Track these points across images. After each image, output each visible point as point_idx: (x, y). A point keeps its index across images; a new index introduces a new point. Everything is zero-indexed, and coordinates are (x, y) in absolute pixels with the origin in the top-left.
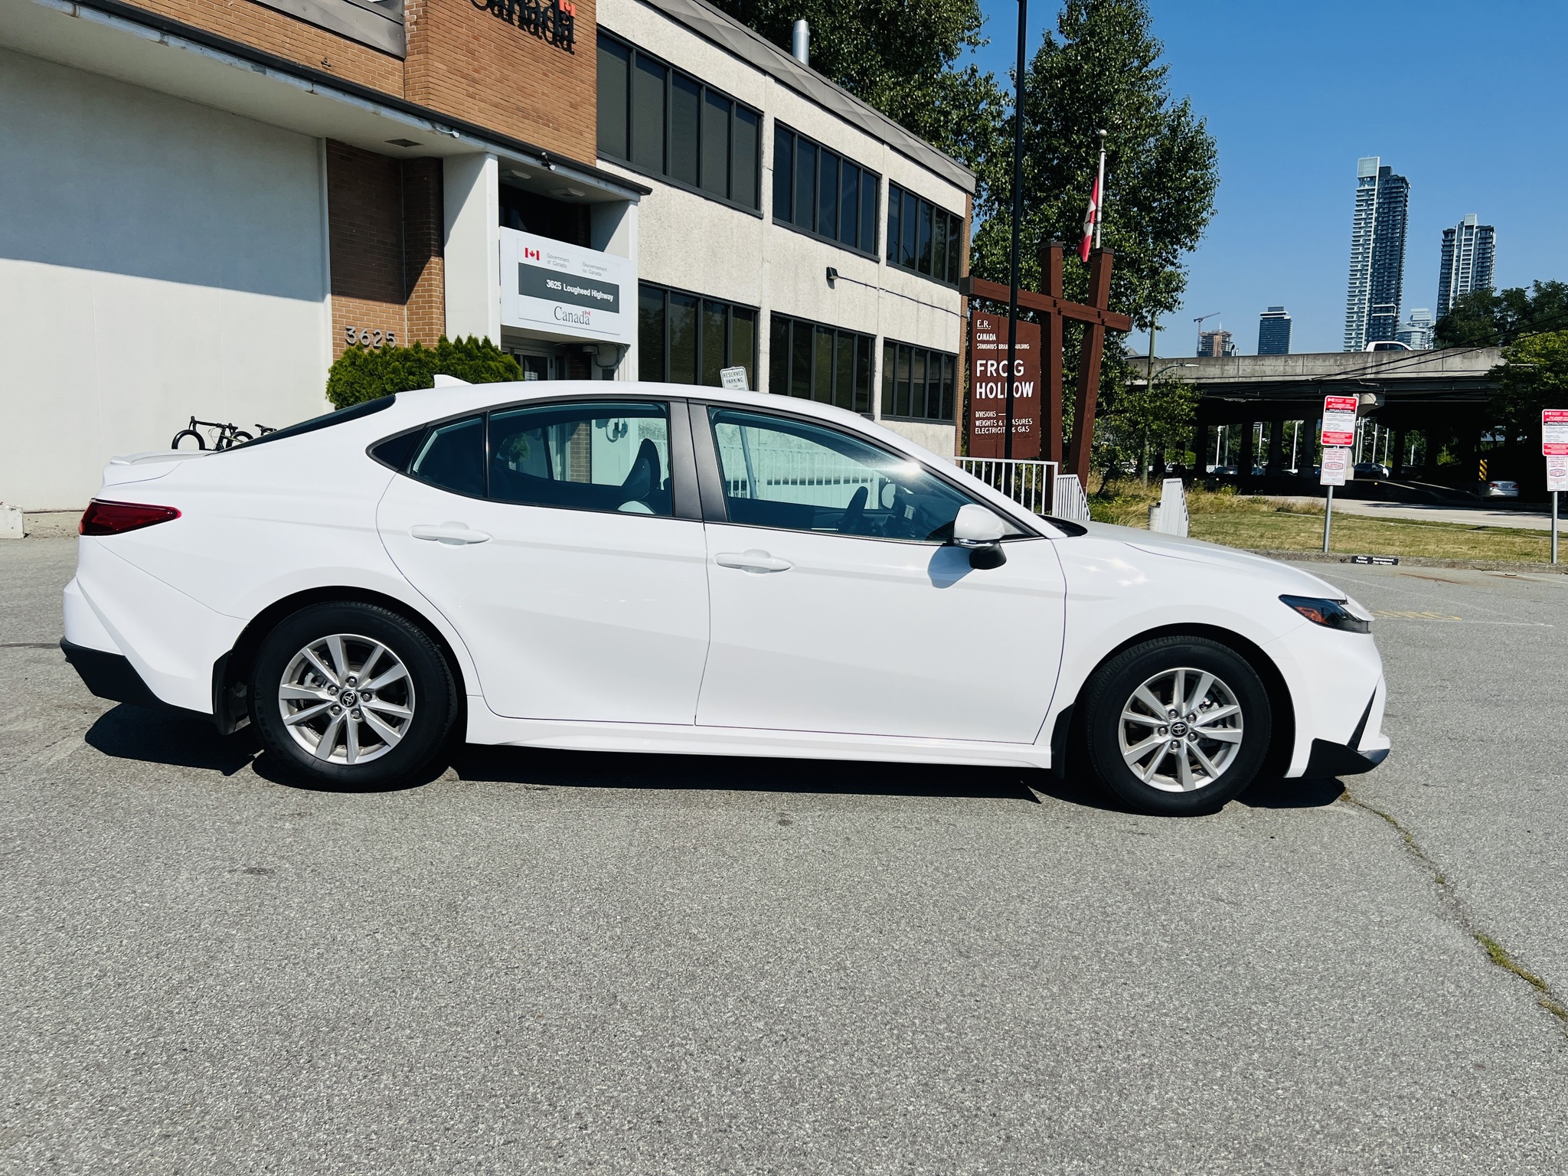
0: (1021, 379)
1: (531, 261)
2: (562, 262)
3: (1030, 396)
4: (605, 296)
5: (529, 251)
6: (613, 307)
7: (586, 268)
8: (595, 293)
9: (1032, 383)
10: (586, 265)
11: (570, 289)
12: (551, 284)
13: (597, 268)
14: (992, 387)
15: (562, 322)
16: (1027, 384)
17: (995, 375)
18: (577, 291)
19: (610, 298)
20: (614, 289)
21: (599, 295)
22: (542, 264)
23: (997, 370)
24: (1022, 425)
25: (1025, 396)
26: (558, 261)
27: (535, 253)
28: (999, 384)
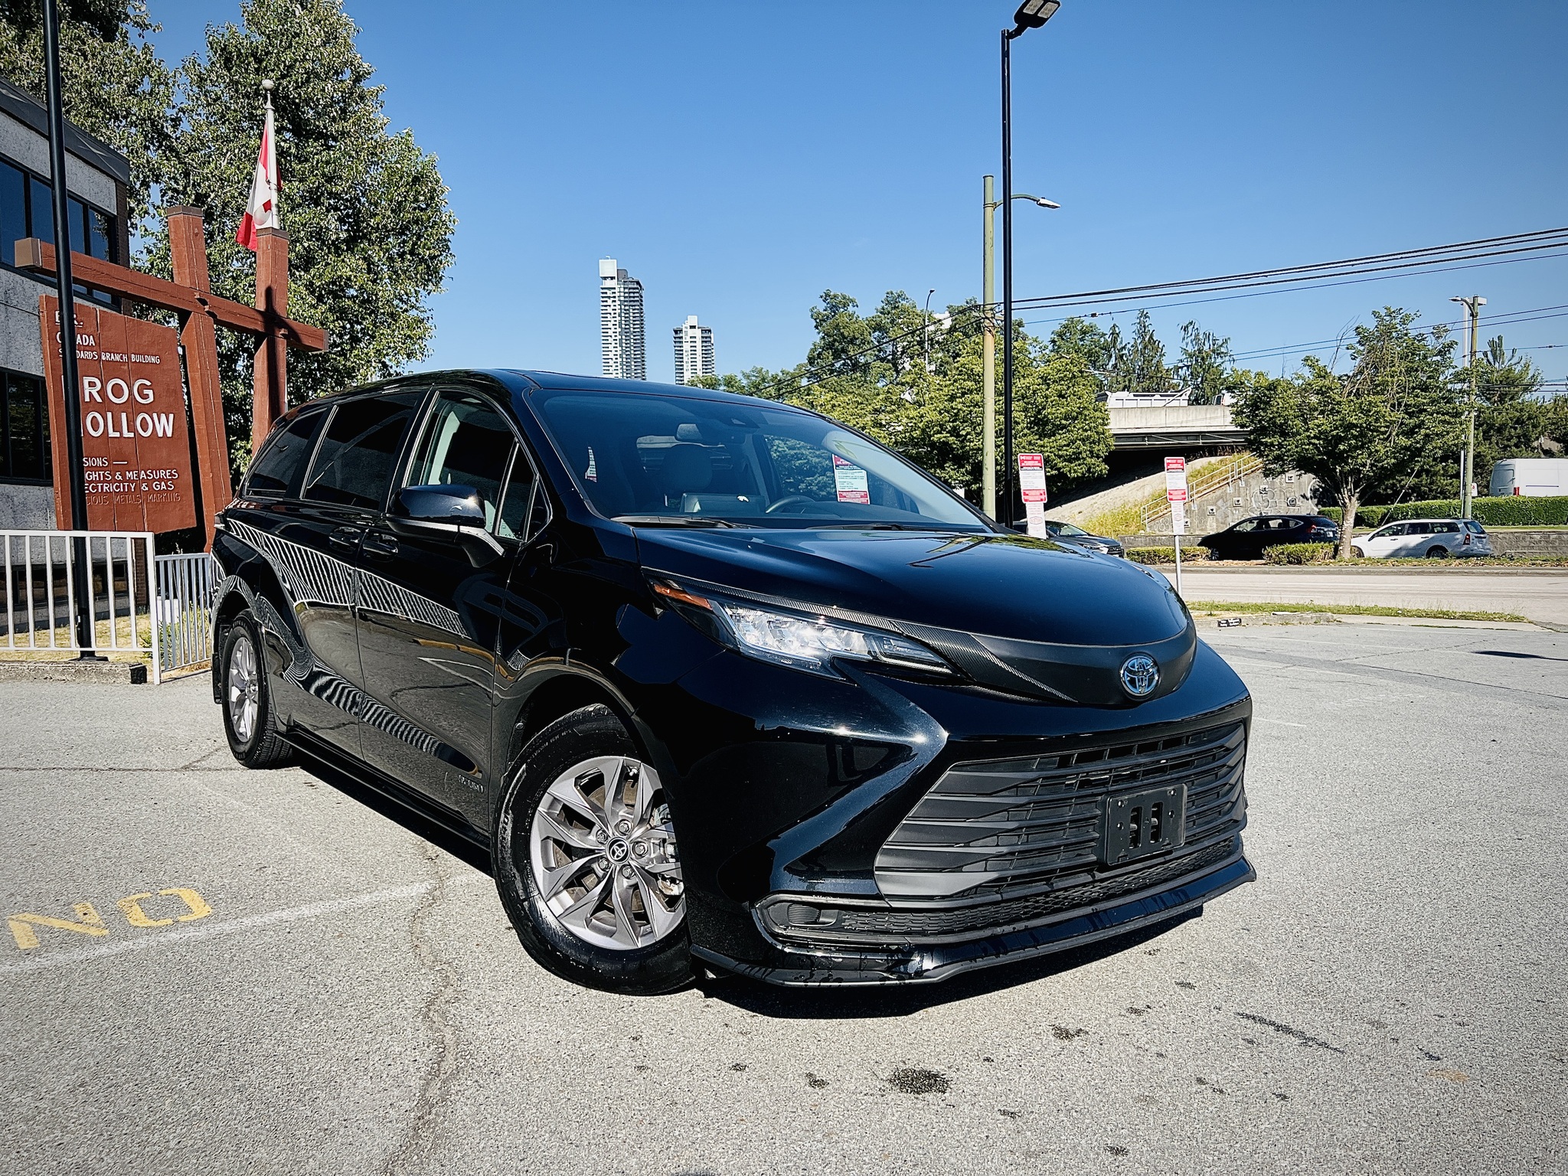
0: (149, 409)
3: (169, 434)
9: (171, 416)
14: (94, 420)
16: (163, 416)
17: (99, 400)
23: (102, 392)
24: (160, 480)
25: (160, 434)
28: (109, 415)
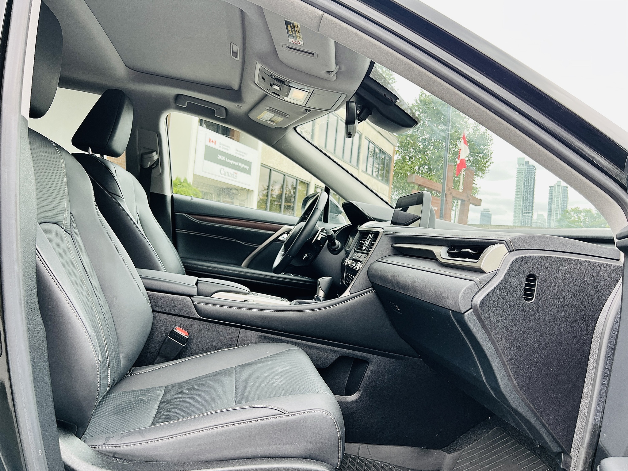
1: (212, 145)
2: (226, 148)
4: (245, 167)
5: (211, 140)
6: (248, 172)
7: (238, 153)
8: (240, 164)
10: (237, 150)
11: (229, 161)
12: (220, 157)
13: (243, 153)
15: (223, 176)
18: (232, 162)
19: (247, 168)
20: (249, 164)
21: (242, 166)
22: (217, 147)
26: (224, 147)
27: (214, 141)
